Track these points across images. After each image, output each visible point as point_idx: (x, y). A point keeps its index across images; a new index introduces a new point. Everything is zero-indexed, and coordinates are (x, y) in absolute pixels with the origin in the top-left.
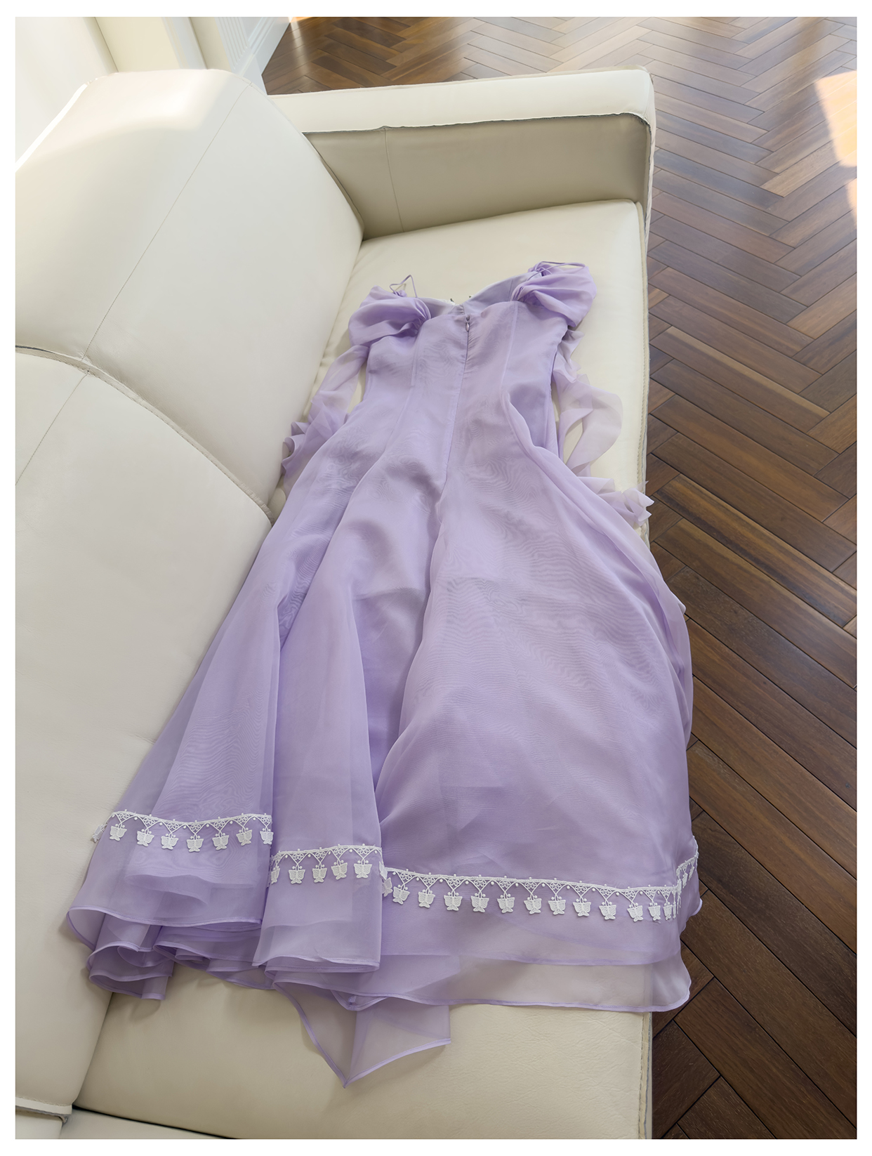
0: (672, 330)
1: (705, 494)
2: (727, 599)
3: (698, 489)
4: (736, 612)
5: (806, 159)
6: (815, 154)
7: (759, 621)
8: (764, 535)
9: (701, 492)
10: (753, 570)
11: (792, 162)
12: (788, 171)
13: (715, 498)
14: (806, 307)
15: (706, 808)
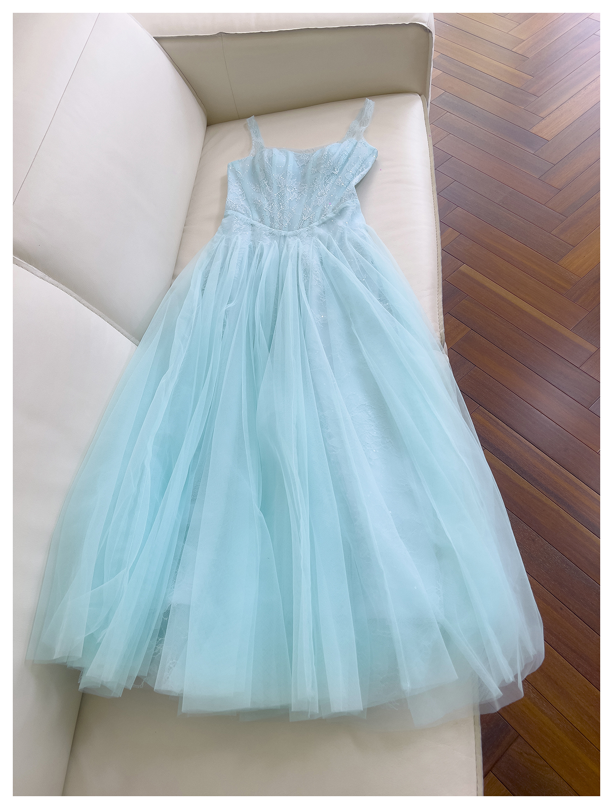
0: (464, 268)
1: (501, 426)
2: (526, 527)
3: (495, 421)
4: (533, 540)
5: (565, 105)
6: (572, 99)
7: (553, 548)
8: (552, 466)
9: (498, 423)
10: (544, 499)
11: (555, 107)
12: (551, 115)
13: (509, 429)
14: (571, 247)
15: (521, 732)
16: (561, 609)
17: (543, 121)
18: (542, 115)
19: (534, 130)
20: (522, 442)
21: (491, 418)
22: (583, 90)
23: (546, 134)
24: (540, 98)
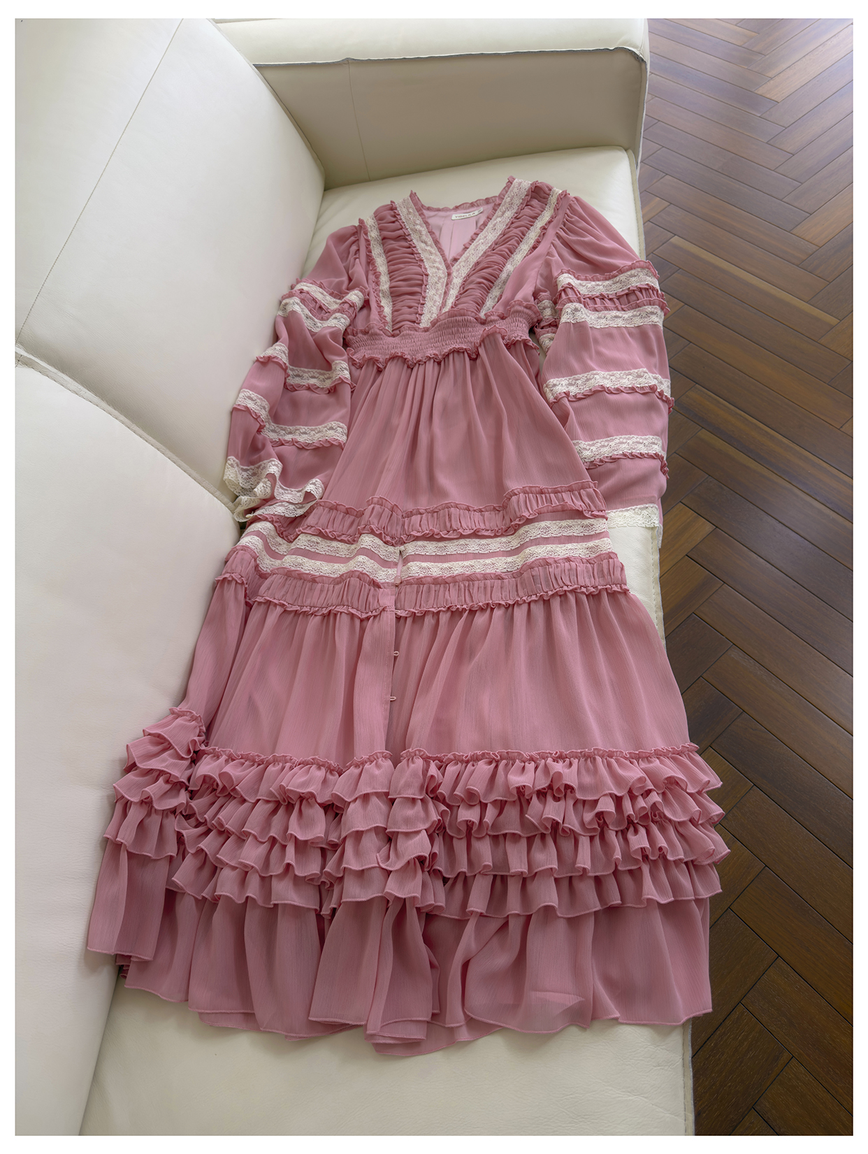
0: (676, 240)
1: (722, 404)
2: (751, 506)
3: (716, 400)
4: (760, 519)
5: (798, 63)
8: (783, 443)
9: (719, 403)
10: (774, 477)
11: (785, 66)
12: (781, 75)
13: (732, 407)
14: (808, 215)
15: (746, 708)
16: (794, 587)
17: (772, 82)
18: (771, 74)
19: (760, 91)
20: (747, 420)
21: (710, 396)
22: (820, 47)
23: (776, 95)
24: (767, 56)
